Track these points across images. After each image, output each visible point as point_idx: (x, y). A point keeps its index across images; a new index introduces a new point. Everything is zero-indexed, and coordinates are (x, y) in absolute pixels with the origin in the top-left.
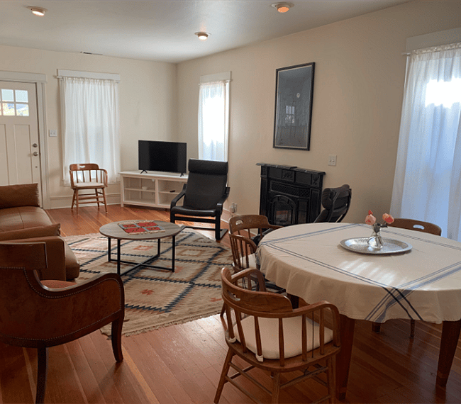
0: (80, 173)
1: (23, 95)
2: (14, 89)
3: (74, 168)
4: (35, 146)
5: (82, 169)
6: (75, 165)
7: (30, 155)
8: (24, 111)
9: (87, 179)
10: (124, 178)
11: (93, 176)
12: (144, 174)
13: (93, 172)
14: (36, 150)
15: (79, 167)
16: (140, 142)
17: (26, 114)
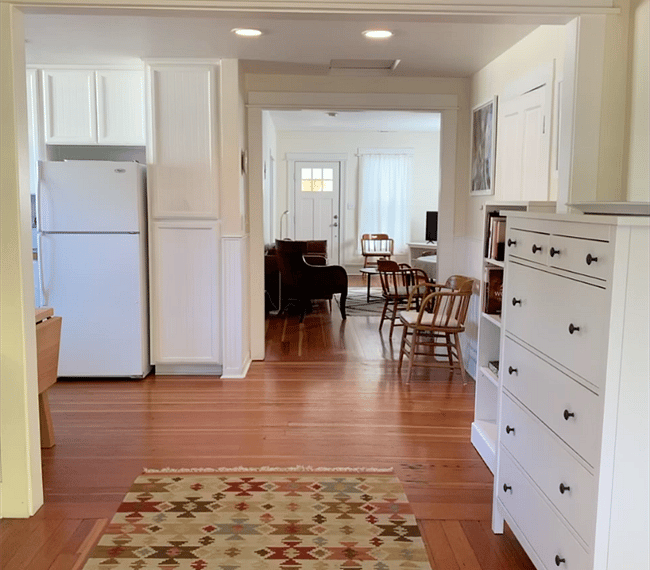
0: (372, 242)
1: (329, 173)
2: (322, 168)
3: (366, 237)
4: (336, 217)
5: (374, 239)
6: (368, 235)
7: (331, 226)
8: (329, 187)
9: (378, 248)
10: (412, 249)
11: (383, 247)
12: (430, 244)
13: (384, 242)
14: (336, 221)
15: (370, 237)
16: (428, 213)
17: (331, 189)
